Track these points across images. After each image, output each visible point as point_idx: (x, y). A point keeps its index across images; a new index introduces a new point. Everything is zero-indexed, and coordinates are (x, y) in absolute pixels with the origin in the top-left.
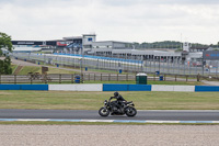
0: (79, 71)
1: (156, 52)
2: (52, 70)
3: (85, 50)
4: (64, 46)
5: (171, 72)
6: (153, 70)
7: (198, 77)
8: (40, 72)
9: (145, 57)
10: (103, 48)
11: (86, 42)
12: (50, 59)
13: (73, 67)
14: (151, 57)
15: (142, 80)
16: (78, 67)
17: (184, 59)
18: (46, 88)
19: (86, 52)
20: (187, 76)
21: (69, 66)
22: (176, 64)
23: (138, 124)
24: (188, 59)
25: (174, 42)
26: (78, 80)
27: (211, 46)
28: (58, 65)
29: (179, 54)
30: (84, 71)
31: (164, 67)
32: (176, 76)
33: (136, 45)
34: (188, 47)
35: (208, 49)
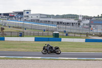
1: (64, 20)
2: (7, 29)
3: (25, 18)
4: (13, 16)
5: (72, 31)
6: (62, 30)
7: (87, 34)
9: (58, 23)
11: (25, 14)
12: (5, 23)
13: (18, 28)
14: (61, 23)
15: (57, 36)
16: (21, 28)
17: (79, 24)
18: (3, 39)
19: (25, 20)
20: (81, 34)
21: (16, 27)
22: (75, 27)
24: (82, 24)
25: (74, 15)
26: (21, 35)
27: (94, 17)
28: (10, 27)
29: (77, 22)
30: (24, 30)
31: (68, 29)
32: (75, 33)
33: (53, 16)
34: (81, 17)
35: (93, 19)
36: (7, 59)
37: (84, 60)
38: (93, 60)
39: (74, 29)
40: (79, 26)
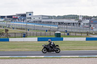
0: (25, 31)
1: (65, 21)
2: (11, 31)
3: (27, 20)
4: (17, 18)
5: (73, 31)
6: (64, 30)
7: (88, 33)
8: (4, 32)
9: (59, 23)
10: (37, 19)
11: (28, 16)
12: (9, 25)
13: (21, 29)
14: (62, 23)
15: (58, 35)
16: (24, 29)
17: (80, 24)
18: (8, 40)
20: (82, 33)
21: (19, 29)
22: (75, 27)
23: (57, 58)
24: (82, 24)
25: (74, 15)
26: (25, 36)
27: (94, 17)
28: (13, 28)
30: (28, 31)
31: (69, 28)
32: (76, 33)
33: (54, 17)
34: (82, 18)
35: (92, 19)
36: (12, 58)
37: (86, 58)
38: (94, 57)
39: (75, 29)
40: (79, 26)
